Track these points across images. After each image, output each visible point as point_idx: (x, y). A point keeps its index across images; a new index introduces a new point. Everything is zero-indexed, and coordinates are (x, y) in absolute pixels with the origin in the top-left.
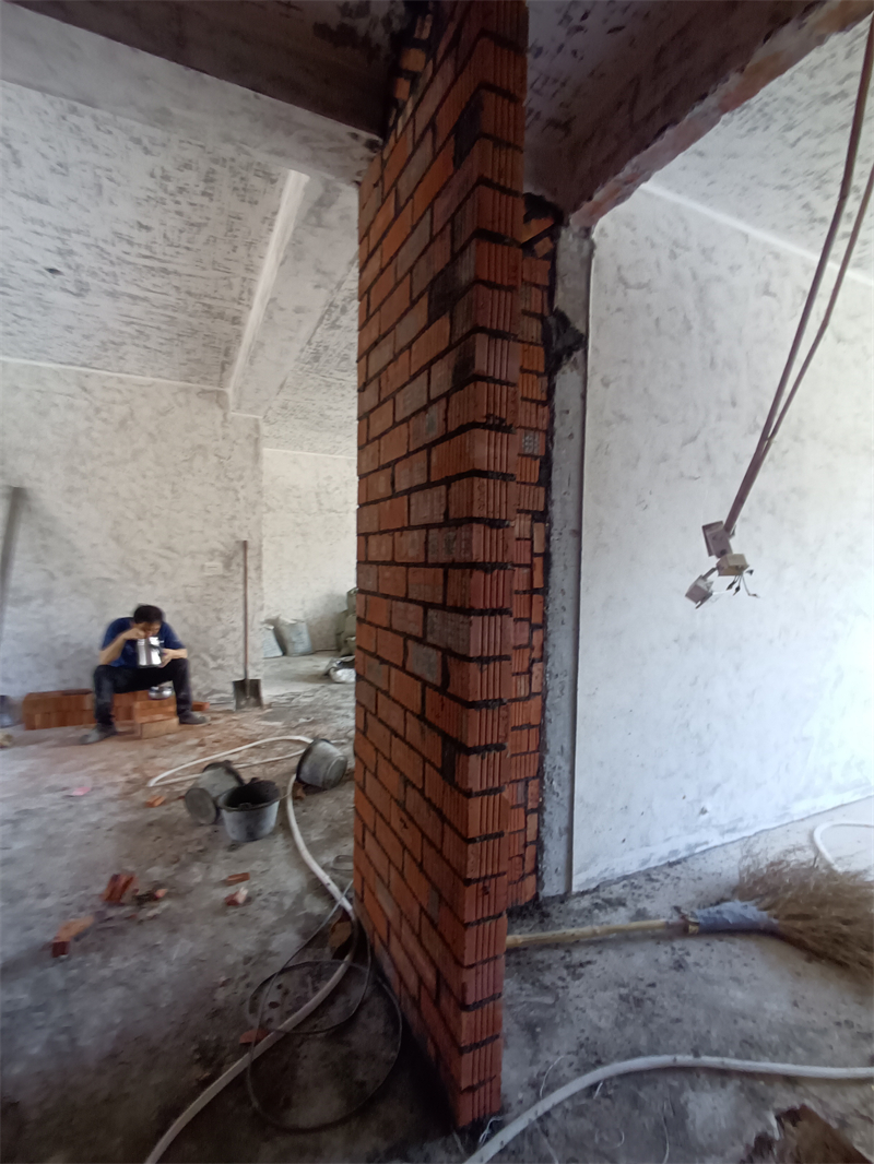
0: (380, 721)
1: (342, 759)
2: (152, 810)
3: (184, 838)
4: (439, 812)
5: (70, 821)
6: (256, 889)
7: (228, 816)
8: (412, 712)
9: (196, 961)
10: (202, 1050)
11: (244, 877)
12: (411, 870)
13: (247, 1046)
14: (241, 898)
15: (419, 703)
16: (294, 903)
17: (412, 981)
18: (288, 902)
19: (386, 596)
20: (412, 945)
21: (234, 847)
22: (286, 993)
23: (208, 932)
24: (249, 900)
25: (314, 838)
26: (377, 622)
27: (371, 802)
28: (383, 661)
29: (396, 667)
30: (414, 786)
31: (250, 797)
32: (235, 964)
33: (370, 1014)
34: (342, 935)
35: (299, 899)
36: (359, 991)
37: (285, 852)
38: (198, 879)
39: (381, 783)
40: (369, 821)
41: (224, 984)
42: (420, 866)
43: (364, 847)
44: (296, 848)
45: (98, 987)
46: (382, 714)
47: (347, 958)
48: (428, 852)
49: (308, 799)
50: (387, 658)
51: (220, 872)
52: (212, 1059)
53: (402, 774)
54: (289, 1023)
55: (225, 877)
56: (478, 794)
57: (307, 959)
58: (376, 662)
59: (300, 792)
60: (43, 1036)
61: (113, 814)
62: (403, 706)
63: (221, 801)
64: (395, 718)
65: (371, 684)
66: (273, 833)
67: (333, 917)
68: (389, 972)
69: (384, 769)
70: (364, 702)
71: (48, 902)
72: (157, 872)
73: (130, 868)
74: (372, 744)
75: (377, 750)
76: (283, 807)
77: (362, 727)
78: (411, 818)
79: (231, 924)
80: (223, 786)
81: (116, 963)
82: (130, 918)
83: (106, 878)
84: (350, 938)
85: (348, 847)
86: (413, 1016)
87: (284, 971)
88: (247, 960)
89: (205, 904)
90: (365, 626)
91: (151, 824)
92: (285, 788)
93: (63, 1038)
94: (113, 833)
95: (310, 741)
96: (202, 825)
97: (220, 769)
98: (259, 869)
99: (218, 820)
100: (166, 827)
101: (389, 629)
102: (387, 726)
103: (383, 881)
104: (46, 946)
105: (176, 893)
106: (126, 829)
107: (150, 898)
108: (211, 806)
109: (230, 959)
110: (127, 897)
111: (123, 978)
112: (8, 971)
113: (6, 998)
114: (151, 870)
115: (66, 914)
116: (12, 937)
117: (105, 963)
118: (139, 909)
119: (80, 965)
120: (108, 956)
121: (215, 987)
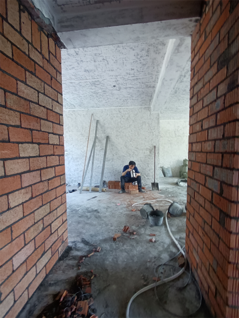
0: (196, 201)
1: (182, 209)
2: (133, 212)
3: (140, 221)
4: (218, 236)
5: (116, 211)
6: (157, 239)
7: (150, 218)
8: (208, 200)
9: (142, 253)
10: (144, 276)
11: (154, 235)
12: (206, 250)
13: (154, 281)
14: (154, 240)
15: (211, 197)
16: (167, 247)
17: (206, 285)
18: (166, 246)
19: (199, 162)
20: (206, 274)
21: (151, 226)
22: (165, 271)
23: (145, 247)
24: (155, 242)
25: (173, 229)
26: (195, 170)
27: (192, 225)
28: (197, 182)
29: (202, 185)
30: (208, 224)
31: (156, 214)
32: (152, 258)
33: (190, 289)
34: (182, 261)
35: (169, 246)
36: (187, 280)
37: (165, 231)
38: (143, 232)
39: (196, 220)
40: (191, 230)
41: (149, 262)
42: (210, 250)
43: (189, 237)
44: (168, 231)
45: (122, 251)
46: (196, 198)
47: (183, 268)
48: (212, 246)
49: (171, 218)
50: (198, 181)
51: (148, 232)
52: (146, 280)
53: (203, 219)
54: (166, 280)
55: (149, 234)
56: (234, 234)
57: (171, 264)
58: (195, 183)
59: (169, 216)
60: (112, 257)
61: (125, 211)
62: (204, 197)
63: (149, 213)
64: (201, 201)
65: (193, 189)
66: (162, 225)
67: (179, 255)
68: (197, 279)
69: (196, 216)
70: (190, 194)
71: (112, 228)
72: (134, 228)
73: (128, 225)
74: (192, 207)
75: (194, 209)
76: (164, 219)
77: (189, 201)
78: (206, 234)
79: (151, 246)
80: (149, 210)
81: (125, 246)
82: (128, 237)
83: (124, 226)
84: (184, 263)
85: (184, 235)
86: (206, 297)
87: (164, 264)
88: (155, 258)
89: (144, 239)
90: (191, 171)
91: (132, 215)
92: (165, 214)
93: (115, 259)
94: (125, 216)
95: (172, 202)
96: (144, 218)
97: (148, 205)
98: (158, 234)
99: (148, 218)
100: (135, 217)
101: (200, 172)
102: (198, 203)
103: (195, 250)
104: (112, 238)
105: (139, 234)
106: (127, 215)
107: (132, 233)
108: (146, 214)
109: (151, 256)
110: (127, 232)
111: (126, 251)
112: (105, 241)
113: (105, 246)
114: (133, 227)
115: (116, 232)
116: (106, 233)
117: (123, 246)
118: (130, 236)
119: (118, 244)
120: (123, 244)
121: (147, 262)
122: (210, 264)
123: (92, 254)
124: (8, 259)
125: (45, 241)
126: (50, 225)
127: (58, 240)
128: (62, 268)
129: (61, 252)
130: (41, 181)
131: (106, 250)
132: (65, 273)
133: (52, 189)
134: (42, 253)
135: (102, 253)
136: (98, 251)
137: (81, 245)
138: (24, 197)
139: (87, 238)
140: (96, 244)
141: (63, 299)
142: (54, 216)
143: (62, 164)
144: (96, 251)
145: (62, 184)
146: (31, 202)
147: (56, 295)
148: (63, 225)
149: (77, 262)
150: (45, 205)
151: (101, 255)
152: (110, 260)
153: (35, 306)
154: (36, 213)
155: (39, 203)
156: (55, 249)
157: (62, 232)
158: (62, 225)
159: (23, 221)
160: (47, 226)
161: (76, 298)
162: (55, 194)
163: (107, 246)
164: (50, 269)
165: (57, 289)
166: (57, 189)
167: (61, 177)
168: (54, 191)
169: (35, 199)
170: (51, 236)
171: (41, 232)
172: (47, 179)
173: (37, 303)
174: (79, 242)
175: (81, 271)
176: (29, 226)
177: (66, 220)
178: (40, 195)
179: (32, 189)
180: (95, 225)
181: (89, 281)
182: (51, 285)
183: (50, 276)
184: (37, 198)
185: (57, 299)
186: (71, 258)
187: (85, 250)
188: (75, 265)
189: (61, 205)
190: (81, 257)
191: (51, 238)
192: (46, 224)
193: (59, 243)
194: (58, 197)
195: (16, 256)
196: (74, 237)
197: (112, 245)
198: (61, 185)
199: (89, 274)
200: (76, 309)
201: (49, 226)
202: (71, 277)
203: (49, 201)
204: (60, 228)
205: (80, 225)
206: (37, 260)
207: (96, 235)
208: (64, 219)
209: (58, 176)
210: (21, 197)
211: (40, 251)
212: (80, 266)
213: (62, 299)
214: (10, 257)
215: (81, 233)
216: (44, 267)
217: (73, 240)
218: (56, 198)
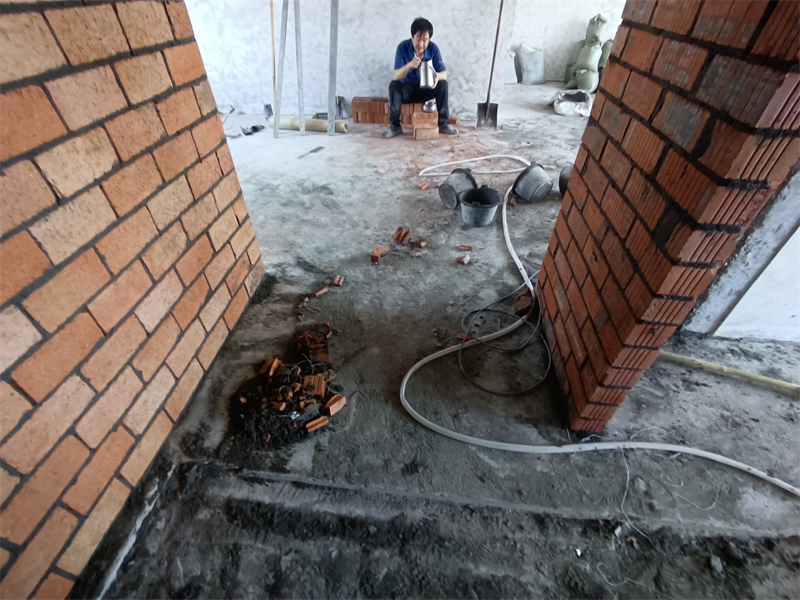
0: (602, 168)
1: (550, 183)
2: (422, 192)
3: (437, 214)
4: (635, 264)
5: (378, 187)
6: (476, 258)
7: (465, 208)
8: (641, 171)
9: (438, 287)
10: (438, 332)
11: (469, 249)
12: (589, 290)
13: (460, 340)
14: (467, 260)
15: (654, 162)
16: (497, 274)
17: (566, 350)
18: (493, 272)
20: (573, 331)
21: (465, 227)
22: (485, 322)
23: (446, 274)
24: (470, 263)
25: (518, 235)
26: (633, 63)
27: (570, 230)
28: (625, 109)
29: (641, 119)
30: (616, 234)
31: (480, 198)
32: (459, 297)
33: (532, 352)
34: (524, 303)
35: (500, 272)
36: (528, 337)
37: (497, 240)
38: (443, 242)
39: (584, 219)
40: (565, 241)
41: (452, 305)
42: (599, 292)
43: (554, 257)
44: (504, 239)
45: (391, 283)
46: (606, 162)
47: (524, 317)
48: (610, 283)
49: (517, 207)
50: (632, 107)
51: (455, 241)
52: (443, 339)
53: (607, 219)
54: (484, 338)
55: (458, 245)
56: (684, 264)
57: (499, 309)
58: (617, 110)
59: (513, 201)
60: (369, 297)
61: (400, 189)
62: (631, 161)
63: (461, 196)
64: (619, 170)
65: (603, 131)
66: (491, 225)
67: (520, 290)
68: (550, 335)
69: (591, 209)
70: (590, 146)
71: (369, 232)
72: (421, 231)
73: (407, 224)
74: (586, 185)
75: (589, 192)
76: (500, 208)
77: (580, 168)
78: (604, 257)
79: (459, 274)
80: (463, 186)
81: (399, 274)
82: (407, 253)
83: (396, 227)
84: (529, 307)
85: (543, 248)
86: (559, 366)
87: (485, 310)
88: (465, 297)
89: (445, 258)
90: (617, 67)
91: (419, 201)
92: (503, 196)
93: (377, 301)
94: (399, 201)
95: (529, 164)
96: (447, 208)
97: (462, 174)
98: (479, 247)
99: (458, 207)
100: (428, 204)
101: (648, 74)
102: (607, 175)
103: (563, 286)
104: (368, 255)
105: (431, 247)
106: (406, 200)
107: (416, 245)
108: (455, 198)
109: (457, 293)
110: (406, 241)
111: (403, 283)
112: (353, 261)
113: (353, 274)
114: (418, 229)
115: (377, 241)
116: (354, 245)
117: (395, 273)
118: (412, 249)
119: (383, 269)
120: (396, 270)
121: (447, 305)
122: (589, 317)
123: (325, 290)
124: (122, 315)
125: (204, 269)
126: (206, 232)
127: (238, 264)
128: (262, 317)
129: (251, 287)
130: (130, 107)
131: (354, 282)
132: (269, 327)
133: (178, 133)
134: (205, 294)
135: (348, 289)
136: (338, 285)
137: (297, 272)
138: (93, 162)
139: (308, 255)
140: (330, 270)
141: (275, 373)
142: (208, 210)
143: (186, 36)
144: (332, 285)
145: (205, 113)
146: (124, 177)
147: (260, 366)
148: (242, 229)
149: (291, 306)
150: (171, 182)
151: (344, 293)
152: (366, 302)
153: (220, 381)
154: (152, 204)
155: (151, 177)
156: (236, 283)
157: (244, 247)
158: (237, 230)
159: (122, 230)
160: (198, 237)
161: (299, 370)
162: (192, 147)
163: (357, 274)
164: (236, 320)
165: (260, 355)
166: (194, 131)
167: (196, 88)
168: (185, 138)
169: (133, 166)
170: (217, 258)
171: (185, 252)
172: (149, 96)
173: (223, 377)
174: (290, 265)
175: (303, 323)
176: (148, 240)
177: (247, 217)
178: (142, 153)
179: (108, 135)
180: (325, 226)
181: (322, 343)
182: (243, 348)
183: (239, 332)
184: (138, 162)
185: (263, 371)
186: (277, 298)
187: (308, 283)
188: (288, 312)
189: (221, 179)
190: (301, 298)
191: (219, 262)
192: (194, 232)
193: (241, 272)
194: (205, 157)
195: (140, 306)
196: (276, 254)
197: (368, 271)
198: (203, 119)
199: (322, 330)
200: (301, 388)
201: (205, 237)
202: (285, 335)
203: (181, 169)
204: (236, 236)
205: (288, 226)
206: (198, 308)
207: (329, 250)
208: (241, 217)
209: (185, 86)
210: (82, 163)
211: (199, 291)
212: (301, 315)
213: (271, 373)
214: (126, 311)
215: (292, 245)
216: (219, 319)
217: (275, 261)
218: (200, 160)
